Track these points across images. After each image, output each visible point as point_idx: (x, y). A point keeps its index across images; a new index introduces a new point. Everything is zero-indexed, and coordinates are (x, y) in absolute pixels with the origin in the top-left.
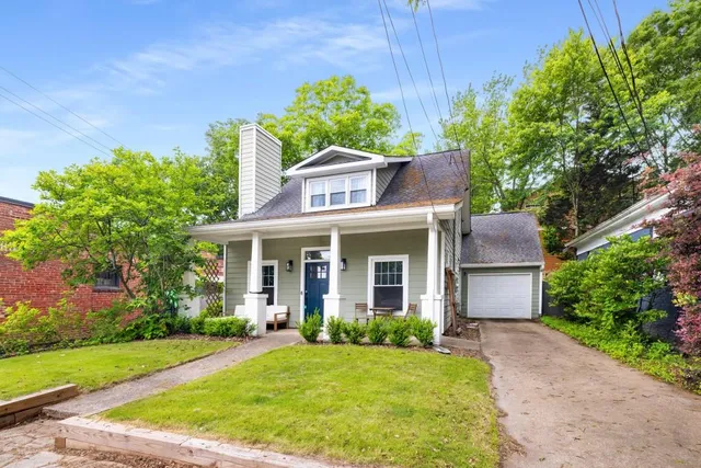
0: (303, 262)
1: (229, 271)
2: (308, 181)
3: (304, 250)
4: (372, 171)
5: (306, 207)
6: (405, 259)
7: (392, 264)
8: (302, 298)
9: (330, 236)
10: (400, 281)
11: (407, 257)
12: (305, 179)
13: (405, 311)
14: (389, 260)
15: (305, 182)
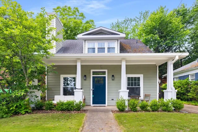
0: (92, 76)
1: (48, 79)
3: (92, 71)
4: (118, 40)
5: (86, 51)
6: (141, 76)
8: (92, 92)
10: (139, 85)
11: (142, 75)
12: (85, 40)
13: (142, 97)
14: (134, 77)
15: (85, 42)
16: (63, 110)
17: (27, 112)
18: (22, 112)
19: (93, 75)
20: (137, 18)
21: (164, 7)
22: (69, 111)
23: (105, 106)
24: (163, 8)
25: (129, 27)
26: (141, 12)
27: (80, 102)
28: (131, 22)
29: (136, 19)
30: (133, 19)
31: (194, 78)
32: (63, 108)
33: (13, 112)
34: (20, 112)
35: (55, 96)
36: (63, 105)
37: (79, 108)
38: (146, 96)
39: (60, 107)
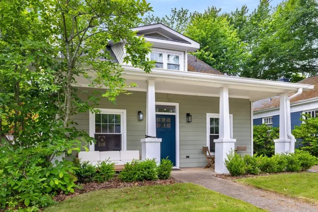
4: (185, 52)
20: (168, 18)
21: (218, 9)
24: (216, 12)
26: (174, 9)
29: (166, 19)
31: (270, 122)
34: (62, 188)
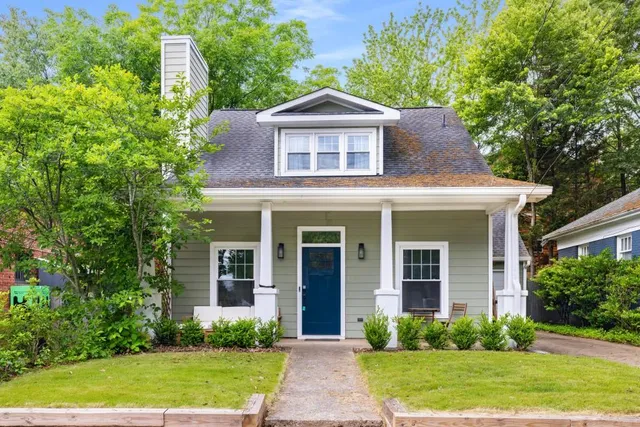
0: (300, 245)
2: (283, 132)
3: (301, 230)
4: (378, 128)
5: (282, 169)
6: (444, 248)
7: (426, 252)
8: (300, 295)
9: (380, 212)
10: (437, 275)
11: (446, 244)
12: (279, 129)
13: (444, 313)
14: (422, 248)
15: (279, 133)
16: (228, 345)
17: (143, 348)
18: (133, 347)
19: (304, 242)
22: (243, 346)
23: (338, 340)
25: (433, 40)
27: (272, 325)
28: (440, 21)
30: (445, 12)
31: (629, 247)
32: (230, 339)
33: (113, 346)
34: (128, 346)
35: (195, 308)
36: (229, 332)
37: (269, 340)
38: (457, 309)
39: (221, 337)
